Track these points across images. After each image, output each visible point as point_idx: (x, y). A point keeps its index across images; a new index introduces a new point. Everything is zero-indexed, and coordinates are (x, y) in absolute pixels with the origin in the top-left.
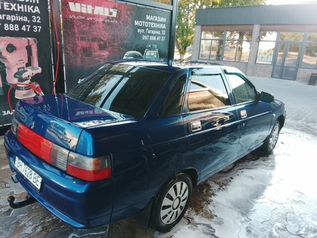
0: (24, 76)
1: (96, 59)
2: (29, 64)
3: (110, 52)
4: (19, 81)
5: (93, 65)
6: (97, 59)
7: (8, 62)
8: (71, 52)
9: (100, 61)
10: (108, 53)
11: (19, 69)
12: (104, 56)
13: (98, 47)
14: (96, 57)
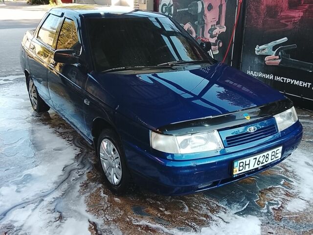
0: (214, 33)
1: (281, 21)
2: (218, 23)
3: (305, 12)
4: (210, 37)
5: (276, 30)
6: (283, 21)
7: (206, 19)
8: (254, 12)
9: (287, 25)
10: (302, 14)
11: (212, 26)
12: (294, 17)
13: (287, 5)
14: (283, 19)
